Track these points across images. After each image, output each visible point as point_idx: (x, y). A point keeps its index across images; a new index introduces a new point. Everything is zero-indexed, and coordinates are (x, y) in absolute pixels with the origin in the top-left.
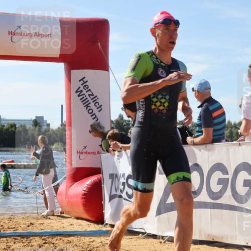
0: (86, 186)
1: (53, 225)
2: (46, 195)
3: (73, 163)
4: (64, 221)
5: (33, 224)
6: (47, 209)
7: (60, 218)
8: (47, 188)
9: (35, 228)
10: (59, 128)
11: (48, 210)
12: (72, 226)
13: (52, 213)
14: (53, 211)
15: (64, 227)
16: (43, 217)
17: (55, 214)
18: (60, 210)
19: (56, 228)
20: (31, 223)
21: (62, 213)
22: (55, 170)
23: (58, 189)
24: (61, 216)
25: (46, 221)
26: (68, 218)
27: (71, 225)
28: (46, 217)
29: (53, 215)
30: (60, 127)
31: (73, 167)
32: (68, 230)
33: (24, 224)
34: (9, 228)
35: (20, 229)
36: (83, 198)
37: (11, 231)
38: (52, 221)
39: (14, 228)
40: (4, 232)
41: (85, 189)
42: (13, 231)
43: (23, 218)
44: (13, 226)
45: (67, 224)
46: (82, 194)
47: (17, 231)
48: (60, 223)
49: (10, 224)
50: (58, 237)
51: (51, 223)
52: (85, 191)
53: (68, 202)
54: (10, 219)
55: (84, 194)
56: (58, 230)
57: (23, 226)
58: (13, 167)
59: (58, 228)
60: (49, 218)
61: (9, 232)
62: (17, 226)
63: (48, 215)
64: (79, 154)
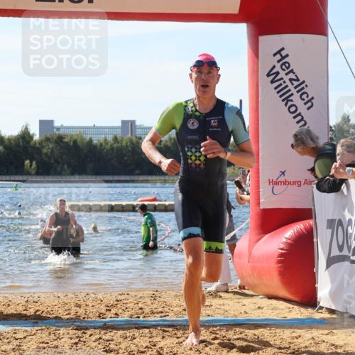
0: (284, 240)
1: (227, 308)
3: (261, 200)
4: (246, 301)
7: (239, 296)
11: (219, 283)
12: (260, 311)
13: (224, 288)
14: (227, 284)
15: (246, 312)
16: (210, 294)
18: (239, 282)
19: (232, 313)
21: (241, 287)
23: (235, 245)
24: (241, 292)
25: (216, 302)
26: (252, 296)
27: (259, 308)
28: (214, 294)
29: (227, 291)
31: (261, 208)
32: (254, 318)
33: (177, 306)
34: (152, 313)
35: (171, 314)
36: (279, 262)
37: (157, 318)
38: (226, 301)
39: (162, 312)
40: (145, 319)
41: (282, 246)
42: (159, 319)
43: (176, 296)
44: (160, 310)
45: (252, 306)
46: (277, 254)
47: (167, 318)
48: (240, 305)
49: (155, 306)
50: (237, 329)
51: (224, 305)
52: (282, 249)
53: (253, 268)
54: (154, 298)
55: (281, 255)
56: (235, 316)
57: (175, 309)
58: (155, 209)
59: (236, 313)
60: (220, 297)
61: (152, 318)
62: (166, 309)
63: (217, 291)
64: (271, 186)
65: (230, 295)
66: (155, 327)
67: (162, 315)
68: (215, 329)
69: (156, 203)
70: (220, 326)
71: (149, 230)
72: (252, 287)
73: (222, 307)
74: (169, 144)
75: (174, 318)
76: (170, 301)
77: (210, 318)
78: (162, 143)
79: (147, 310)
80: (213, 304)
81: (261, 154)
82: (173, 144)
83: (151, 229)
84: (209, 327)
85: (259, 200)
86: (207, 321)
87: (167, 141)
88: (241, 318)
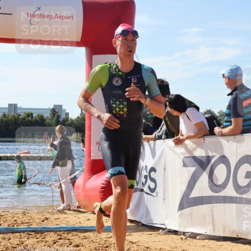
0: (105, 179)
1: (68, 220)
2: (63, 189)
3: (92, 155)
4: (81, 215)
5: (47, 219)
6: (64, 203)
7: (77, 213)
8: (64, 181)
9: (50, 223)
10: (78, 117)
11: (65, 205)
12: (89, 221)
13: (68, 208)
14: (69, 205)
15: (80, 222)
16: (59, 211)
17: (71, 209)
18: (77, 204)
19: (72, 223)
20: (46, 218)
21: (79, 207)
22: (72, 161)
24: (78, 210)
25: (62, 216)
26: (84, 212)
27: (88, 220)
28: (62, 212)
29: (69, 210)
30: (80, 116)
31: (92, 159)
32: (85, 226)
33: (38, 219)
34: (22, 223)
35: (34, 224)
36: (101, 192)
37: (25, 226)
38: (68, 216)
39: (28, 223)
40: (18, 227)
41: (103, 182)
42: (27, 227)
43: (38, 213)
44: (28, 221)
45: (84, 219)
46: (100, 187)
47: (31, 226)
48: (77, 218)
49: (24, 219)
50: (74, 233)
51: (67, 218)
52: (103, 184)
53: (86, 196)
54: (24, 214)
55: (103, 188)
56: (74, 225)
57: (37, 221)
58: (28, 159)
59: (74, 223)
60: (65, 213)
61: (22, 227)
62: (31, 221)
63: (64, 209)
64: (98, 146)
65: (71, 212)
66: (23, 232)
67: (29, 224)
68: (60, 233)
69: (29, 155)
70: (63, 231)
71: (22, 172)
72: (85, 207)
73: (66, 220)
74: (38, 119)
75: (36, 226)
76: (33, 215)
77: (58, 226)
78: (34, 118)
79: (19, 221)
80: (60, 217)
81: (92, 126)
82: (40, 119)
83: (23, 171)
84: (57, 231)
85: (90, 154)
86: (56, 228)
87: (36, 117)
88: (77, 226)
